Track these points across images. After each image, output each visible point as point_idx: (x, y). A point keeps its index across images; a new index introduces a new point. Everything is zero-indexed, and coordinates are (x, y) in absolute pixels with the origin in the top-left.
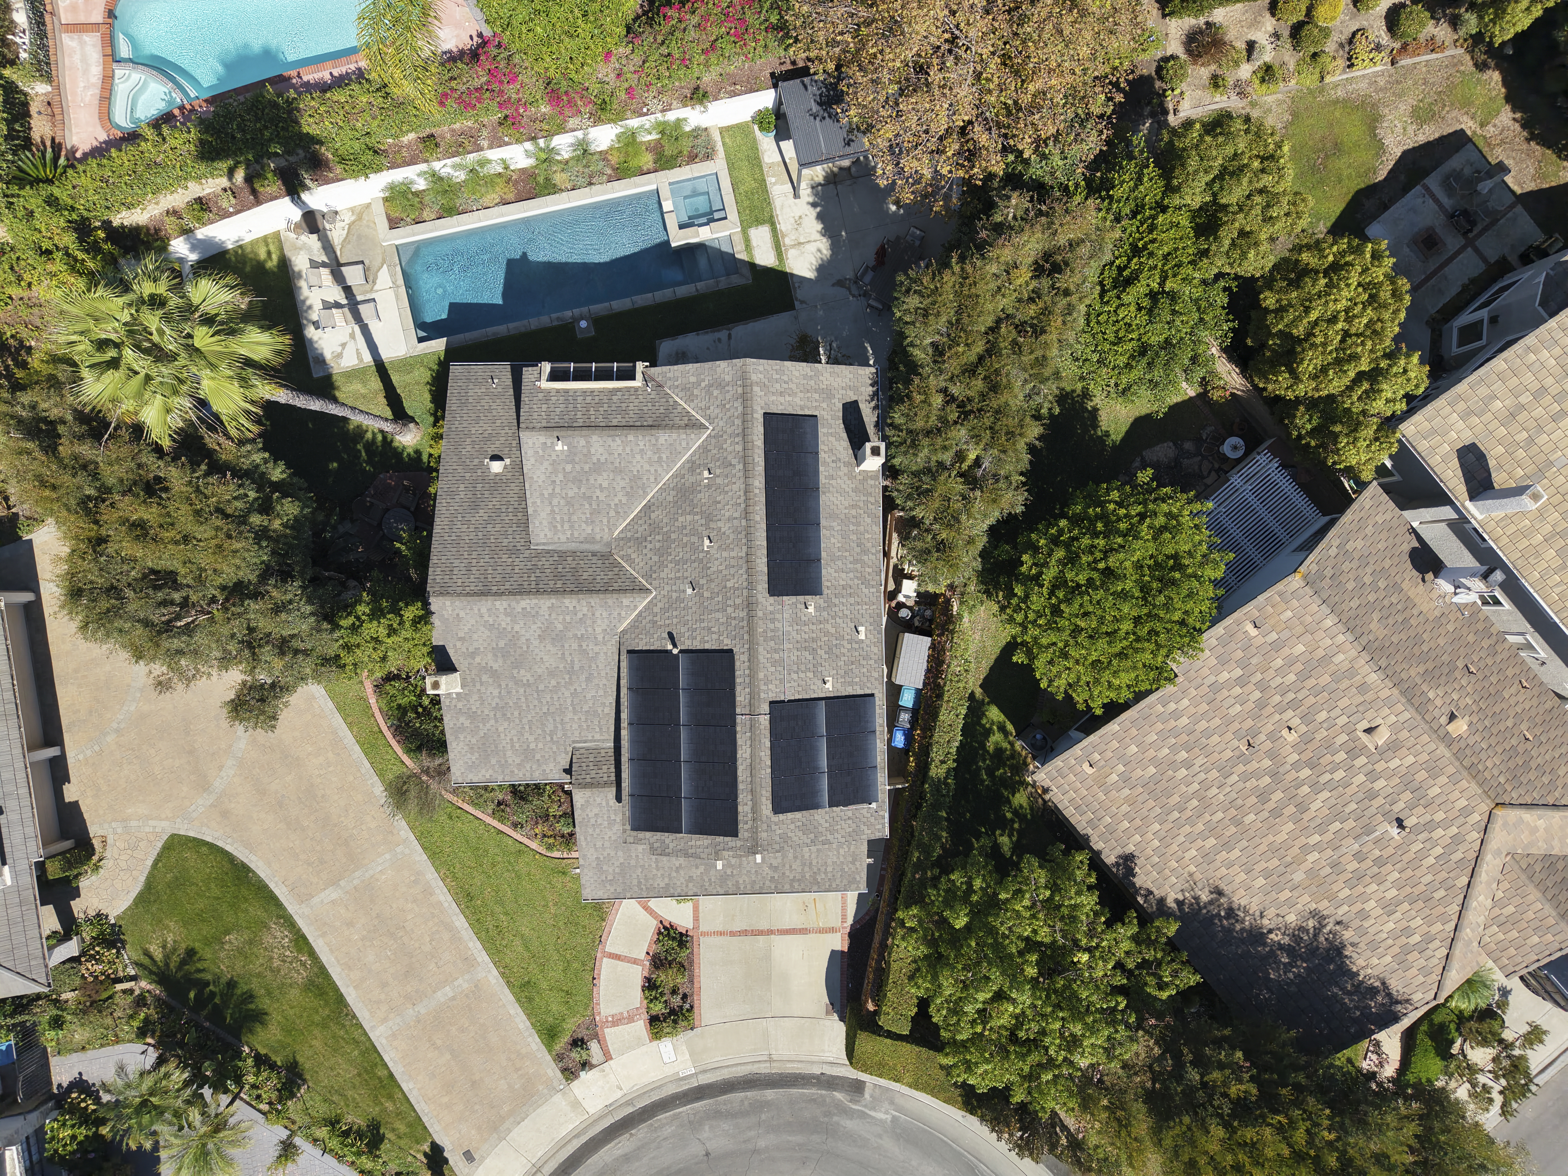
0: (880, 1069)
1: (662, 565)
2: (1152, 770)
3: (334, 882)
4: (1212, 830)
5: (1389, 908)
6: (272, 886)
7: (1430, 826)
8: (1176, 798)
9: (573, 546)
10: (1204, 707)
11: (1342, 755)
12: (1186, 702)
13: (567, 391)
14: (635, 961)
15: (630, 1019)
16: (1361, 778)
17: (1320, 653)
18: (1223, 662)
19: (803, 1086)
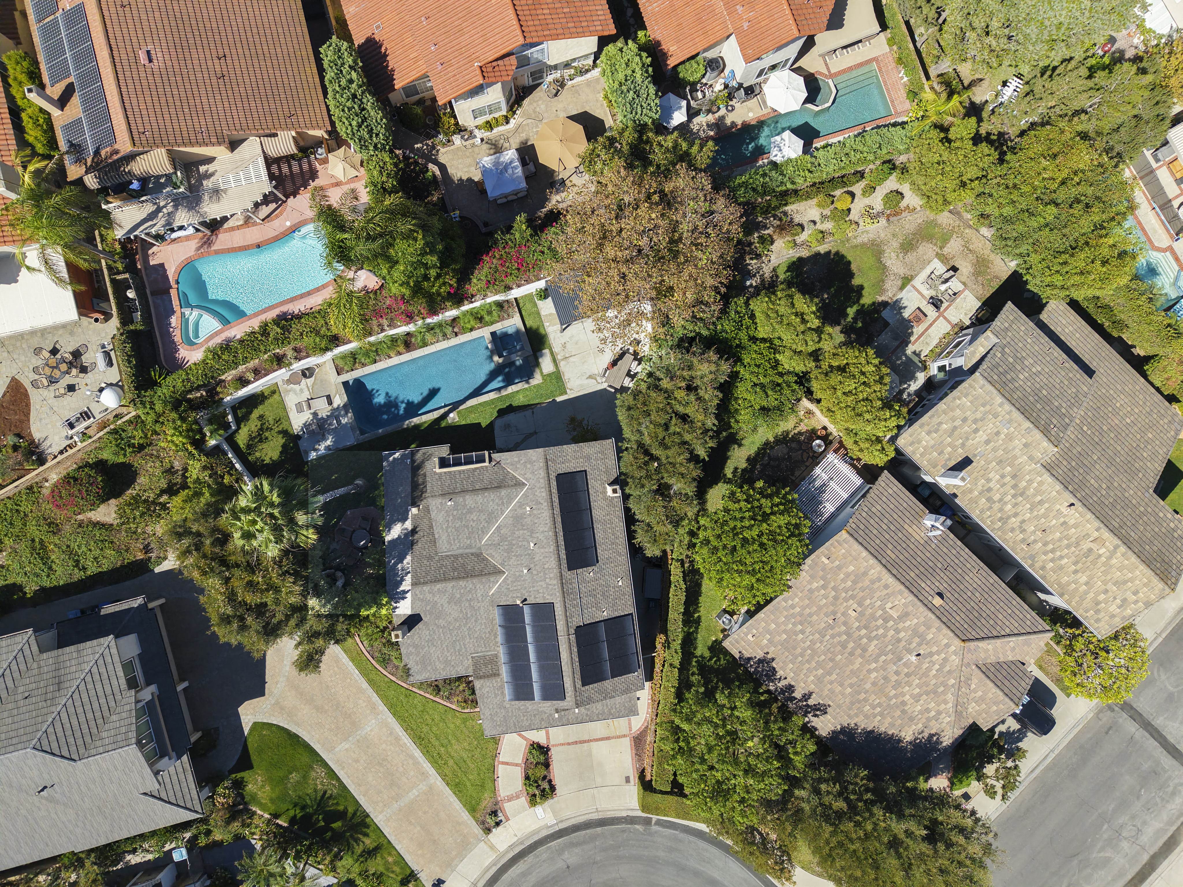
0: (657, 810)
1: (509, 558)
2: (784, 636)
3: (346, 739)
4: (819, 665)
5: (917, 698)
6: (312, 744)
7: (931, 654)
8: (799, 650)
9: (460, 551)
10: (807, 602)
11: (880, 622)
12: (797, 600)
13: (450, 472)
14: (517, 765)
15: (518, 797)
16: (892, 632)
17: (862, 570)
18: (813, 577)
19: (617, 824)
